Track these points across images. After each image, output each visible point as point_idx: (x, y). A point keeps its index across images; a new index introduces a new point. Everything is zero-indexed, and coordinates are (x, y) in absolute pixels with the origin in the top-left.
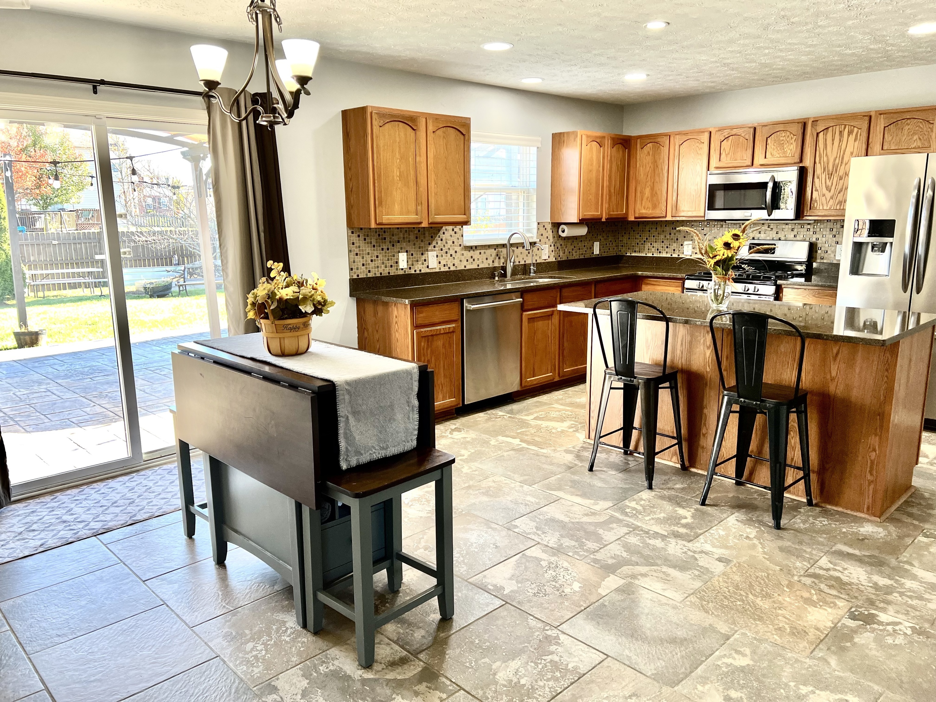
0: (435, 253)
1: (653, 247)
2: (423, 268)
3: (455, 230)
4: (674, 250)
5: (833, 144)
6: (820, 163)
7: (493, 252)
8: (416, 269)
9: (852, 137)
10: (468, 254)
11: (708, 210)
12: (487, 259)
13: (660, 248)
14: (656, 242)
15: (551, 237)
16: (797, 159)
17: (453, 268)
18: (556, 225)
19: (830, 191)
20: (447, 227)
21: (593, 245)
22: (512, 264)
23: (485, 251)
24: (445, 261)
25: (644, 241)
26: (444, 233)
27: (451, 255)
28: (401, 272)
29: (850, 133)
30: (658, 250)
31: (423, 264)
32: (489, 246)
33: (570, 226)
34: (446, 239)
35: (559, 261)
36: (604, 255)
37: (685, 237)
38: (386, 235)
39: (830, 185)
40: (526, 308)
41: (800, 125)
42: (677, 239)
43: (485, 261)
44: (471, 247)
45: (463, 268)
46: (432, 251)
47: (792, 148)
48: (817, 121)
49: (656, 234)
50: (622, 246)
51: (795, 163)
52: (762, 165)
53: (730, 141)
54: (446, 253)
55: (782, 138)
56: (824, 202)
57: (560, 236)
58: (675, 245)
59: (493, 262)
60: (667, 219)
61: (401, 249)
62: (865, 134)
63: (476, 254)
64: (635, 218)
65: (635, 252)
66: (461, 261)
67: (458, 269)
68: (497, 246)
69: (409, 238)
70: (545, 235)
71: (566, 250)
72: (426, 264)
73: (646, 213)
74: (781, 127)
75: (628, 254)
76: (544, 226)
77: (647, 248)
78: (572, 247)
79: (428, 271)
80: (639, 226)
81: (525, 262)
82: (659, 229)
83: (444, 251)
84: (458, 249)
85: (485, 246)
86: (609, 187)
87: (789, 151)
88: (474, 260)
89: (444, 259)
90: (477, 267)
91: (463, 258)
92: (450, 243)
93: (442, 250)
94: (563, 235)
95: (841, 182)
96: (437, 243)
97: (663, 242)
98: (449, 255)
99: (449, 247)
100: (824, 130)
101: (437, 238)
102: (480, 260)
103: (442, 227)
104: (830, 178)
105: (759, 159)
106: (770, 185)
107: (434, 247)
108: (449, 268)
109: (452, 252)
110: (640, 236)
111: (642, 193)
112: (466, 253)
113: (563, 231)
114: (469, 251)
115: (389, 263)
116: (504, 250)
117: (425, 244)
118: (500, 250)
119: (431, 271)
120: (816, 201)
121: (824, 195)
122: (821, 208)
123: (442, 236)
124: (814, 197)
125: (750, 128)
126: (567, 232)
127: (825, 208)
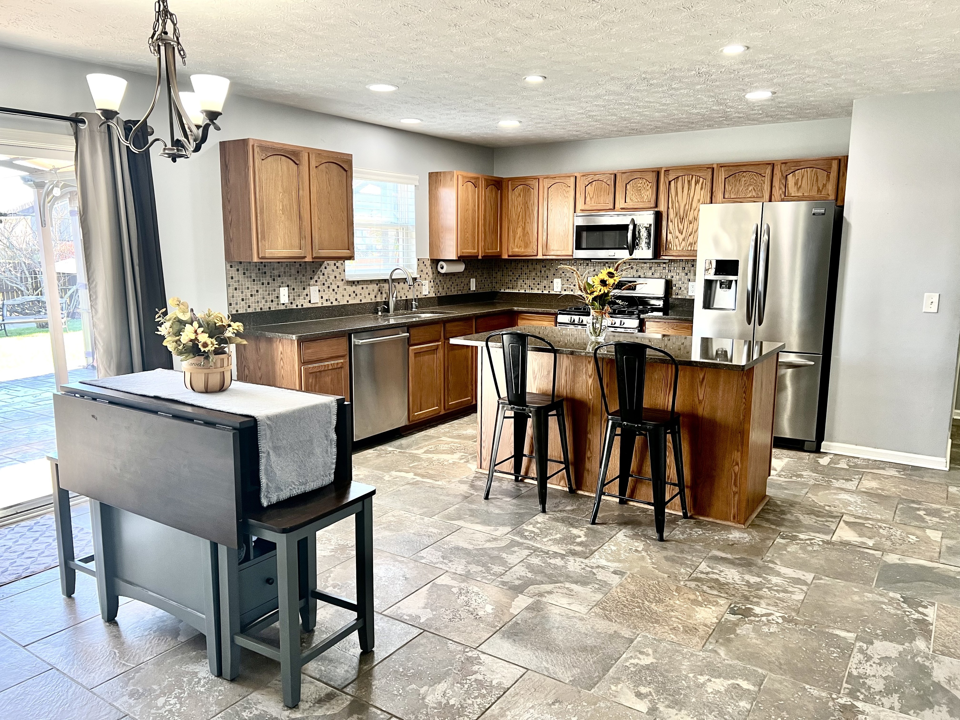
0: (317, 288)
1: (525, 284)
2: (304, 303)
3: (337, 264)
4: (545, 287)
5: (683, 192)
6: (672, 208)
7: (375, 287)
8: (298, 303)
9: (699, 186)
10: (350, 289)
11: (576, 249)
12: (369, 294)
13: (532, 286)
14: (528, 279)
15: (430, 273)
16: (653, 204)
17: (335, 303)
18: (435, 262)
19: (682, 234)
20: (329, 262)
21: (470, 282)
22: (394, 299)
23: (367, 286)
25: (517, 279)
26: (326, 268)
27: (334, 290)
28: (283, 307)
29: (697, 182)
30: (530, 286)
31: (305, 299)
32: (371, 281)
33: (448, 263)
34: (328, 274)
35: (438, 297)
36: (481, 291)
37: (554, 275)
38: (266, 269)
39: (682, 228)
40: (412, 342)
41: (654, 174)
42: (547, 277)
43: (367, 296)
44: (353, 282)
45: (346, 303)
46: (314, 285)
47: (648, 194)
48: (669, 170)
49: (527, 271)
50: (496, 283)
51: (651, 208)
52: (622, 209)
53: (593, 186)
54: (329, 287)
55: (639, 185)
56: (678, 243)
57: (439, 272)
58: (545, 282)
59: (375, 297)
60: (538, 257)
61: (282, 283)
62: (709, 184)
63: (358, 289)
64: (509, 256)
65: (509, 288)
66: (343, 296)
67: (340, 304)
68: (379, 281)
69: (291, 272)
70: (425, 271)
71: (445, 286)
72: (308, 299)
73: (518, 252)
74: (638, 175)
75: (502, 291)
76: (424, 263)
77: (519, 285)
78: (451, 283)
79: (310, 305)
80: (511, 264)
81: (406, 297)
82: (530, 266)
83: (326, 285)
84: (340, 284)
85: (367, 281)
86: (485, 225)
87: (646, 197)
88: (356, 295)
89: (326, 294)
90: (360, 302)
91: (345, 293)
92: (332, 277)
93: (324, 284)
94: (443, 271)
95: (691, 225)
96: (319, 278)
97: (534, 279)
98: (331, 290)
99: (331, 281)
100: (674, 179)
101: (319, 272)
102: (363, 295)
103: (324, 262)
104: (681, 222)
105: (620, 203)
106: (631, 227)
107: (316, 281)
108: (332, 303)
109: (334, 287)
110: (513, 273)
111: (515, 233)
112: (348, 288)
113: (442, 268)
114: (352, 286)
115: (269, 298)
116: (386, 286)
117: (306, 279)
118: (382, 285)
119: (314, 306)
120: (671, 242)
121: (677, 237)
122: (675, 249)
123: (323, 270)
124: (669, 239)
125: (611, 174)
126: (446, 269)
127: (678, 249)
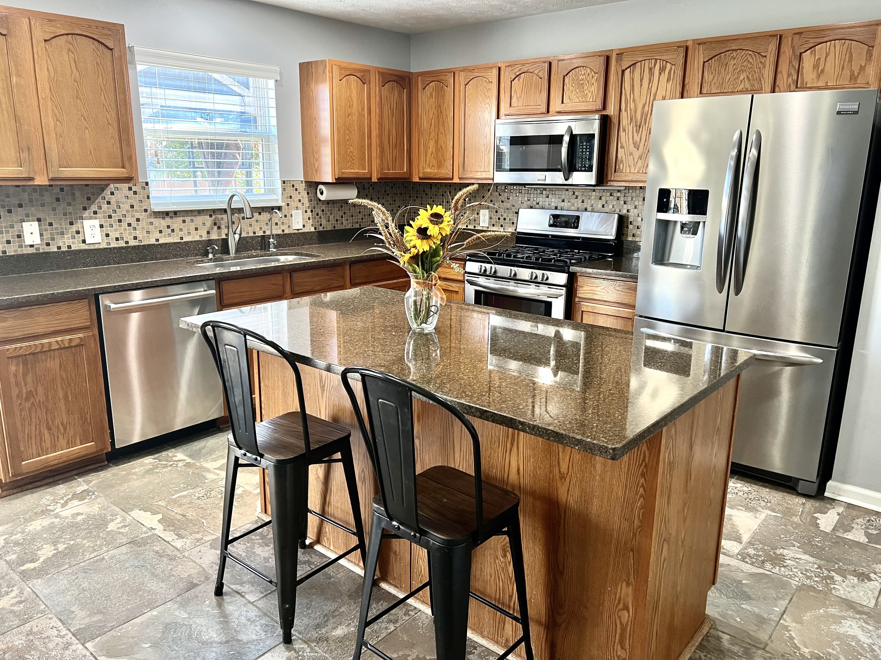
0: (96, 223)
2: (73, 243)
3: (134, 189)
4: (470, 220)
5: (641, 85)
6: (626, 110)
7: (209, 221)
8: (60, 244)
10: (163, 223)
11: (497, 171)
12: (197, 229)
15: (306, 200)
16: (599, 106)
17: (133, 243)
18: (312, 185)
19: (637, 149)
20: (117, 185)
22: (236, 236)
23: (193, 218)
24: (118, 232)
26: (112, 193)
27: (129, 225)
28: (31, 251)
29: (662, 69)
31: (73, 237)
32: (200, 212)
33: (329, 187)
34: (117, 202)
35: (321, 232)
39: (638, 141)
40: (226, 302)
41: (603, 60)
43: (193, 231)
44: (167, 213)
45: (153, 242)
46: (91, 218)
47: (593, 91)
48: (623, 54)
51: (597, 110)
52: (557, 112)
53: (521, 80)
54: (120, 221)
55: (581, 77)
56: (632, 163)
57: (319, 199)
58: (470, 213)
59: (208, 233)
60: (454, 181)
61: (28, 215)
63: (176, 223)
64: (420, 179)
66: (148, 232)
67: (142, 244)
68: (213, 212)
69: (44, 200)
70: (296, 197)
71: (331, 217)
72: (81, 237)
73: (430, 173)
74: (580, 62)
76: (293, 186)
78: (341, 213)
79: (84, 247)
81: (263, 232)
83: (115, 218)
84: (142, 215)
85: (191, 211)
86: (380, 136)
87: (590, 95)
88: (173, 231)
89: (116, 230)
90: (180, 241)
91: (151, 228)
92: (125, 207)
93: (110, 217)
94: (323, 198)
96: (100, 208)
98: (124, 225)
99: (124, 213)
100: (630, 67)
101: (100, 199)
102: (185, 231)
103: (108, 185)
105: (556, 105)
106: (566, 139)
107: (95, 213)
108: (127, 243)
109: (129, 220)
110: (433, 201)
112: (157, 222)
113: (322, 193)
114: (164, 218)
116: (224, 218)
117: (75, 209)
118: (220, 216)
119: (92, 247)
120: (622, 162)
121: (631, 154)
122: (628, 171)
123: (108, 197)
124: (619, 156)
125: (545, 62)
126: (326, 194)
127: (632, 171)
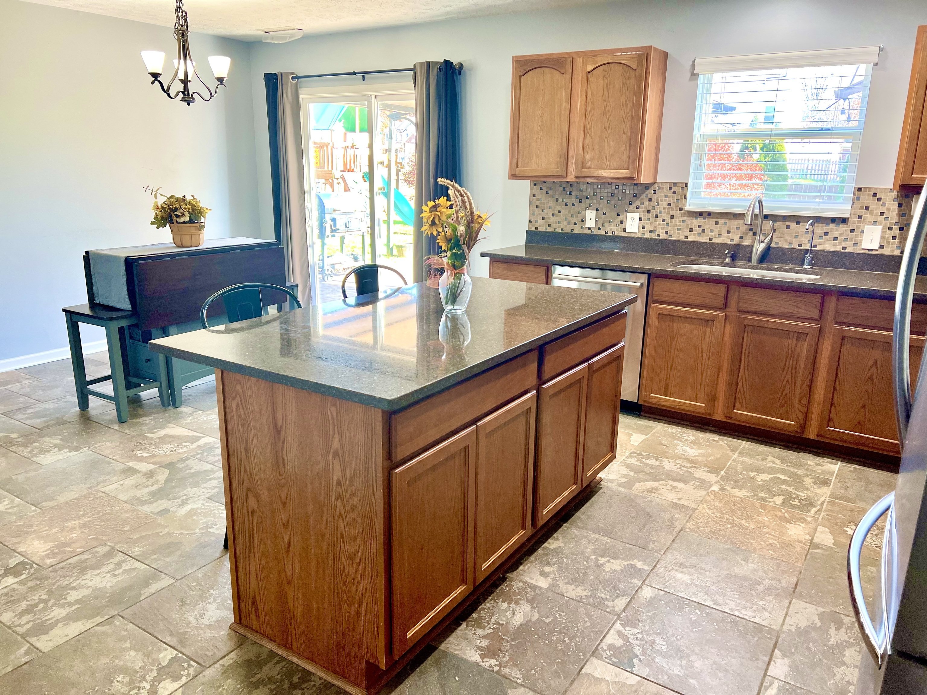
0: (637, 216)
2: (617, 230)
3: (675, 189)
8: (608, 229)
10: (695, 222)
12: (729, 232)
15: (893, 214)
17: (663, 236)
20: (662, 186)
23: (725, 220)
24: (653, 226)
26: (655, 192)
27: (664, 220)
28: (589, 232)
31: (618, 226)
34: (657, 200)
38: (572, 189)
43: (724, 234)
44: (701, 214)
45: (682, 238)
46: (635, 211)
54: (656, 216)
59: (741, 237)
61: (591, 206)
63: (709, 224)
66: (679, 229)
67: (673, 238)
70: (876, 209)
76: (874, 195)
79: (623, 234)
83: (653, 213)
84: (678, 214)
88: (703, 231)
89: (651, 224)
92: (665, 204)
93: (649, 212)
96: (643, 203)
98: (659, 220)
99: (661, 209)
101: (643, 196)
108: (658, 236)
109: (665, 216)
112: (689, 220)
115: (574, 220)
117: (624, 203)
119: (630, 235)
